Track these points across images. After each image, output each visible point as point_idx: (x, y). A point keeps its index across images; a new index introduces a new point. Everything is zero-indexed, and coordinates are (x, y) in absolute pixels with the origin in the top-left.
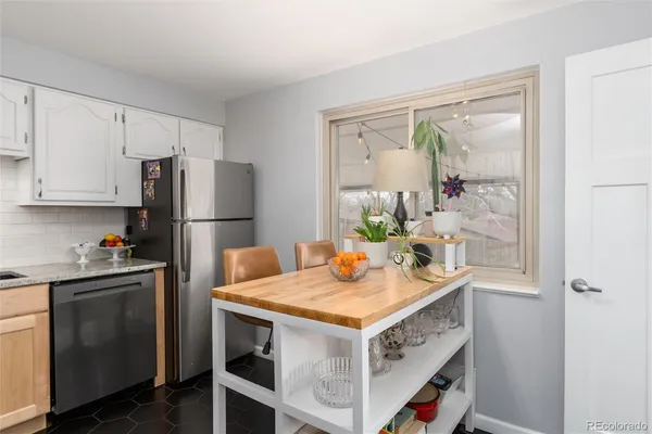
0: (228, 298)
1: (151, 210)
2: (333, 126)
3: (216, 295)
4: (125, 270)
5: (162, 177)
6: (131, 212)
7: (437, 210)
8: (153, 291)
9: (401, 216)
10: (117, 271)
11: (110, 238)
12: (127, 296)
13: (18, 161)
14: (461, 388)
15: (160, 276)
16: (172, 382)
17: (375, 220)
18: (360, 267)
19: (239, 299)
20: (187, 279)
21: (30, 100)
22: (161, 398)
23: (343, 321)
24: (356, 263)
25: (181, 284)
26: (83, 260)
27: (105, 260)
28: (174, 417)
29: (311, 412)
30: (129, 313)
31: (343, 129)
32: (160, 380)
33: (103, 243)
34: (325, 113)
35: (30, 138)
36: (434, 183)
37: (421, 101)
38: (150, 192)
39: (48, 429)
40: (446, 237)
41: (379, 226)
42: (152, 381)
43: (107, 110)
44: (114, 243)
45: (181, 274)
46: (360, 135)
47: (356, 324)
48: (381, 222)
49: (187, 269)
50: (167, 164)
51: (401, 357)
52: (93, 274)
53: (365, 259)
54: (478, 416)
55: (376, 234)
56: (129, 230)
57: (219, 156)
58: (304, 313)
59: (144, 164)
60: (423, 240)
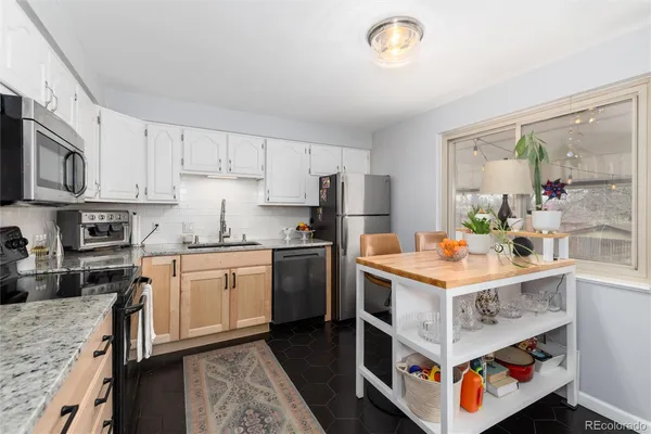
0: (366, 264)
1: (324, 208)
2: (451, 144)
3: (358, 261)
4: (309, 245)
5: (331, 187)
6: (313, 209)
7: (538, 209)
8: (324, 260)
9: (505, 214)
10: (304, 245)
11: (302, 225)
12: (309, 262)
13: (258, 180)
14: (562, 364)
15: (329, 250)
16: (334, 320)
17: (479, 216)
18: (461, 250)
19: (372, 265)
20: (345, 254)
21: (264, 146)
22: (328, 329)
23: (434, 282)
24: (456, 248)
25: (341, 257)
26: (288, 238)
27: (299, 239)
28: (336, 340)
29: (415, 342)
30: (311, 275)
31: (459, 145)
32: (328, 317)
33: (298, 228)
34: (445, 134)
35: (264, 168)
36: (537, 186)
37: (531, 117)
38: (324, 197)
39: (270, 332)
40: (545, 232)
41: (482, 223)
42: (323, 317)
43: (302, 147)
44: (304, 229)
45: (341, 251)
46: (476, 148)
47: (443, 285)
48: (485, 219)
49: (345, 247)
50: (334, 178)
51: (494, 322)
52: (293, 246)
53: (465, 245)
54: (581, 393)
55: (481, 228)
56: (312, 221)
57: (367, 172)
58: (410, 276)
59: (320, 178)
60: (523, 234)
